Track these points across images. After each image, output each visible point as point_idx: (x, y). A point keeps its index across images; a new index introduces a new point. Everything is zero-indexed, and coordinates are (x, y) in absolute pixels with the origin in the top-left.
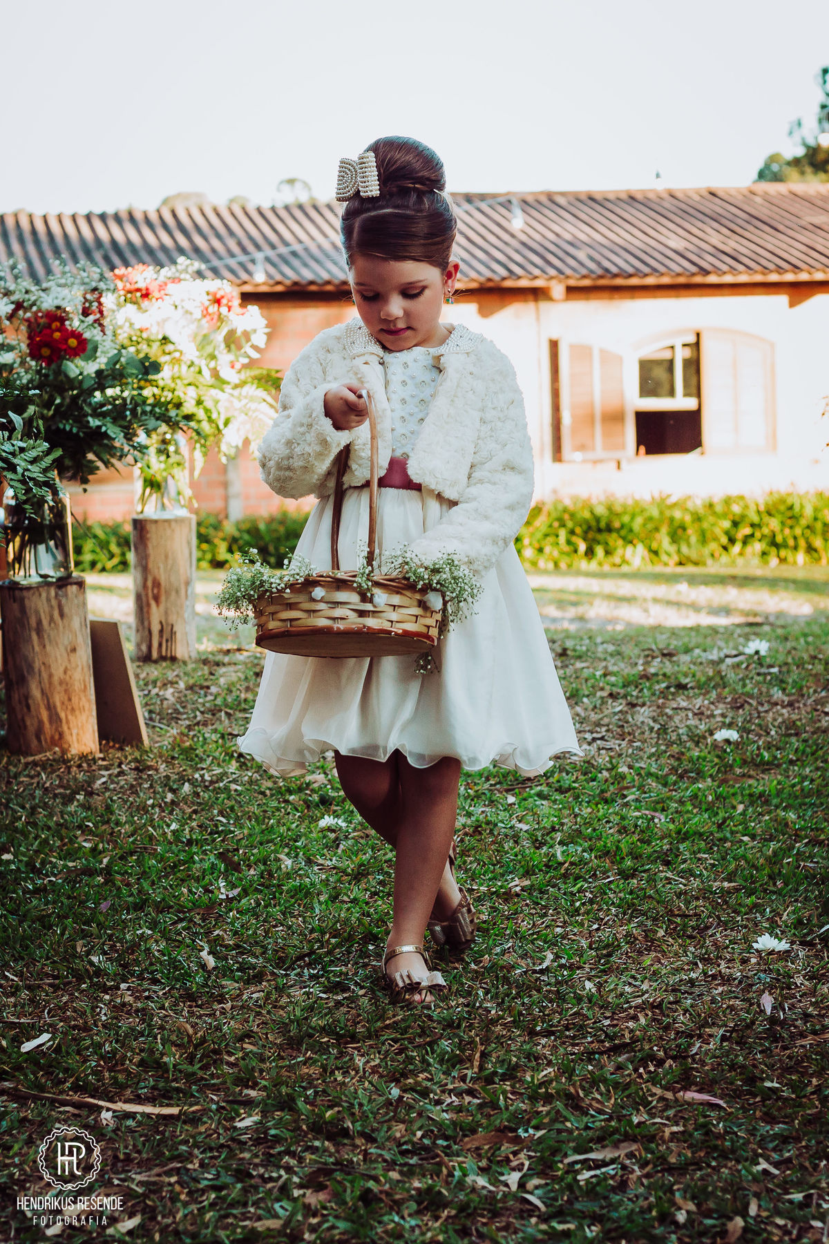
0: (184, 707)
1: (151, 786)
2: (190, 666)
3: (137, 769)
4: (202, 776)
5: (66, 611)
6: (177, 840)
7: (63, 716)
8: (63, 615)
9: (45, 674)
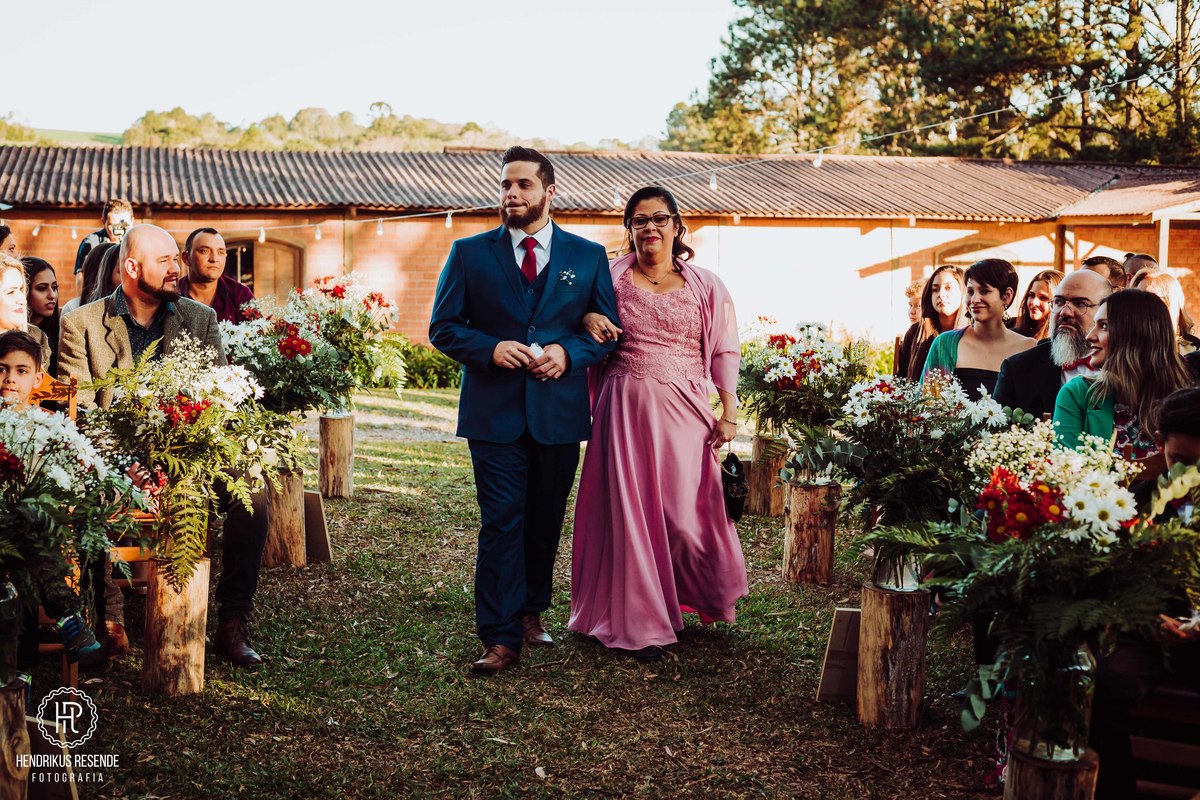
0: (350, 533)
1: (339, 593)
2: (351, 503)
3: (329, 579)
4: (366, 585)
5: (292, 488)
6: (359, 633)
7: (288, 546)
8: (290, 491)
9: (279, 523)
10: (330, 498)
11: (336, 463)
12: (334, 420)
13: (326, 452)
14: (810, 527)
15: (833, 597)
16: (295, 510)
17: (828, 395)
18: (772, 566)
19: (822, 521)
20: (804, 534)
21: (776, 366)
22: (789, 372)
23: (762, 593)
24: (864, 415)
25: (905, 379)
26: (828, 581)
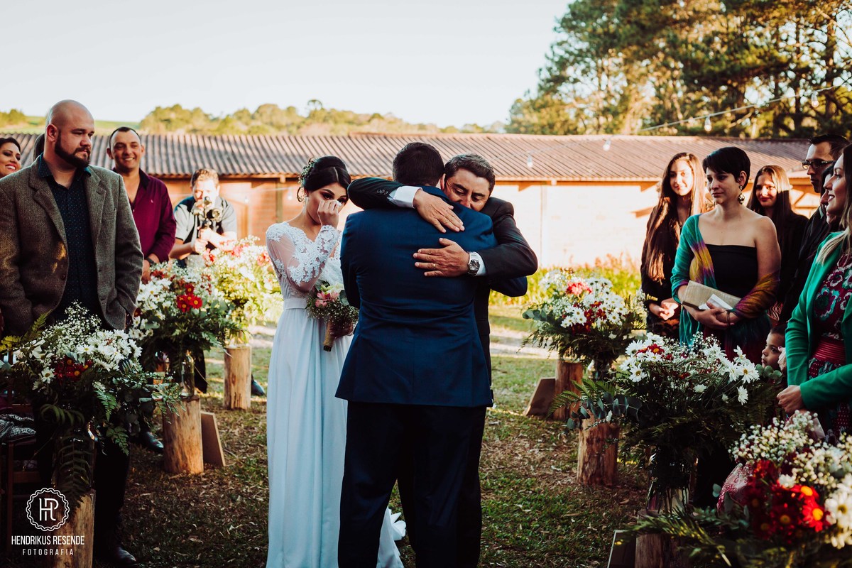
0: (242, 441)
1: (224, 497)
2: (247, 414)
4: (246, 490)
5: (190, 412)
6: (232, 538)
7: (188, 456)
8: (189, 414)
9: (180, 439)
10: (232, 410)
11: (236, 382)
12: (234, 350)
13: (229, 374)
14: (598, 440)
15: (617, 498)
16: (193, 428)
17: (612, 336)
18: (569, 469)
19: (608, 436)
20: (594, 447)
21: (571, 314)
22: (581, 320)
23: (560, 495)
24: (638, 373)
25: (672, 340)
26: (613, 483)
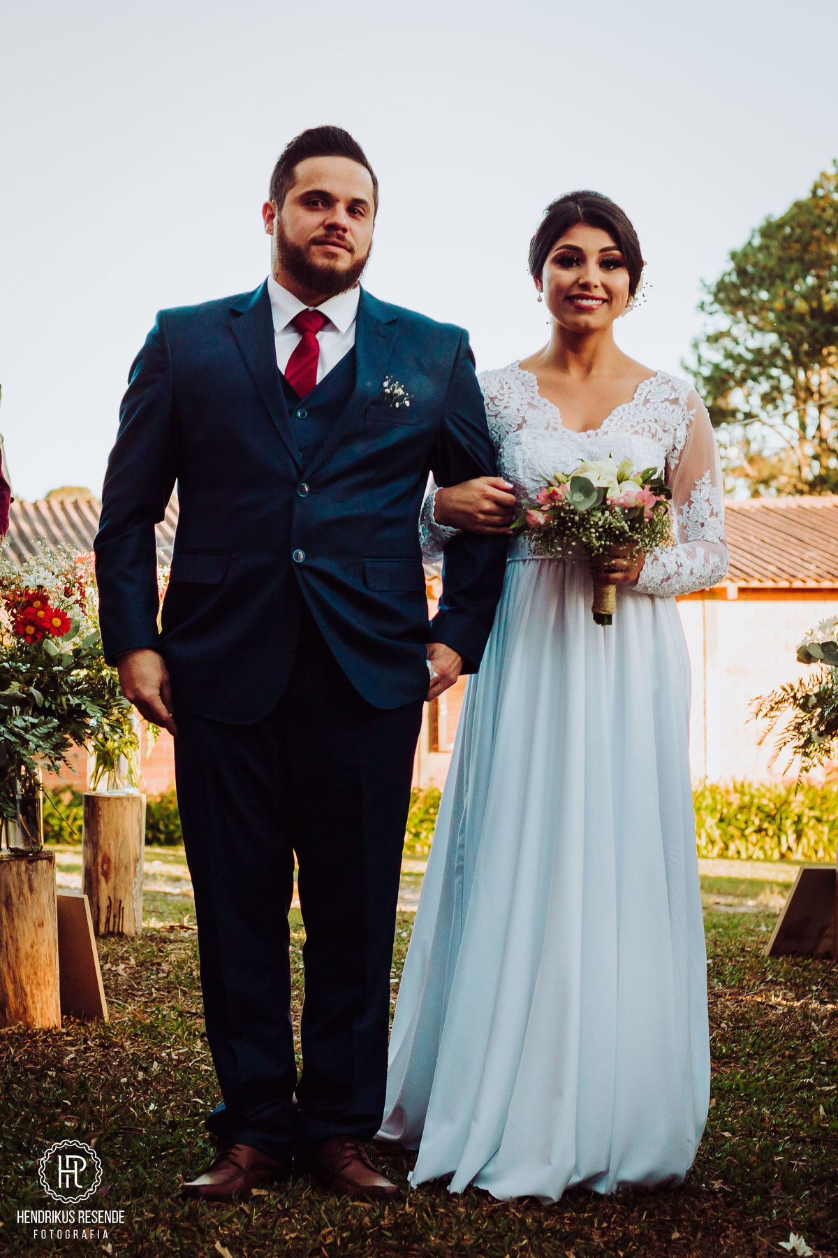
0: (138, 984)
1: (121, 1064)
2: (138, 942)
3: (101, 1045)
4: (169, 1054)
5: (35, 885)
6: (160, 1121)
7: (27, 990)
8: (31, 888)
9: (12, 949)
10: (102, 936)
11: (112, 875)
12: (109, 799)
13: (95, 856)
16: (41, 924)
